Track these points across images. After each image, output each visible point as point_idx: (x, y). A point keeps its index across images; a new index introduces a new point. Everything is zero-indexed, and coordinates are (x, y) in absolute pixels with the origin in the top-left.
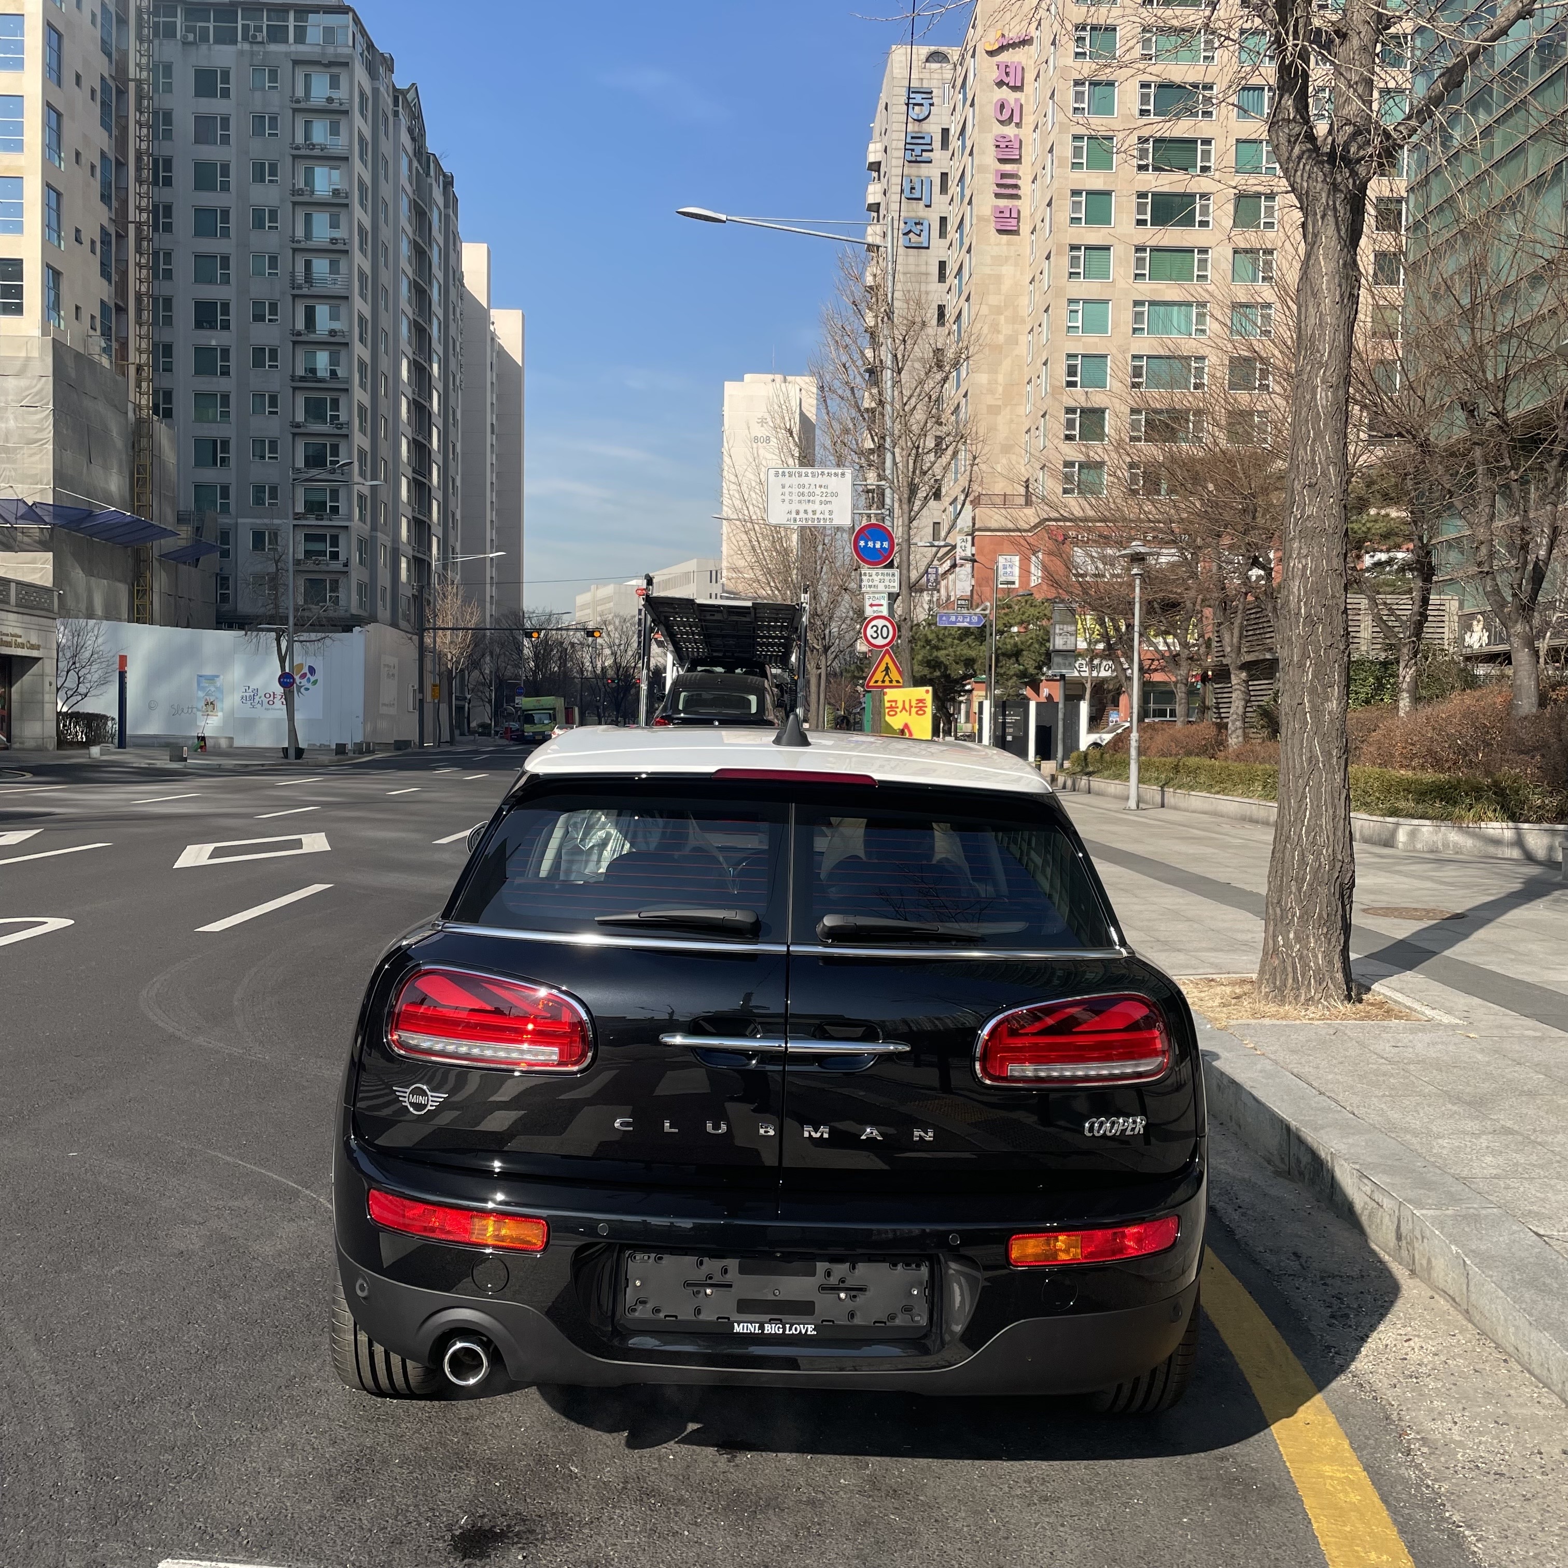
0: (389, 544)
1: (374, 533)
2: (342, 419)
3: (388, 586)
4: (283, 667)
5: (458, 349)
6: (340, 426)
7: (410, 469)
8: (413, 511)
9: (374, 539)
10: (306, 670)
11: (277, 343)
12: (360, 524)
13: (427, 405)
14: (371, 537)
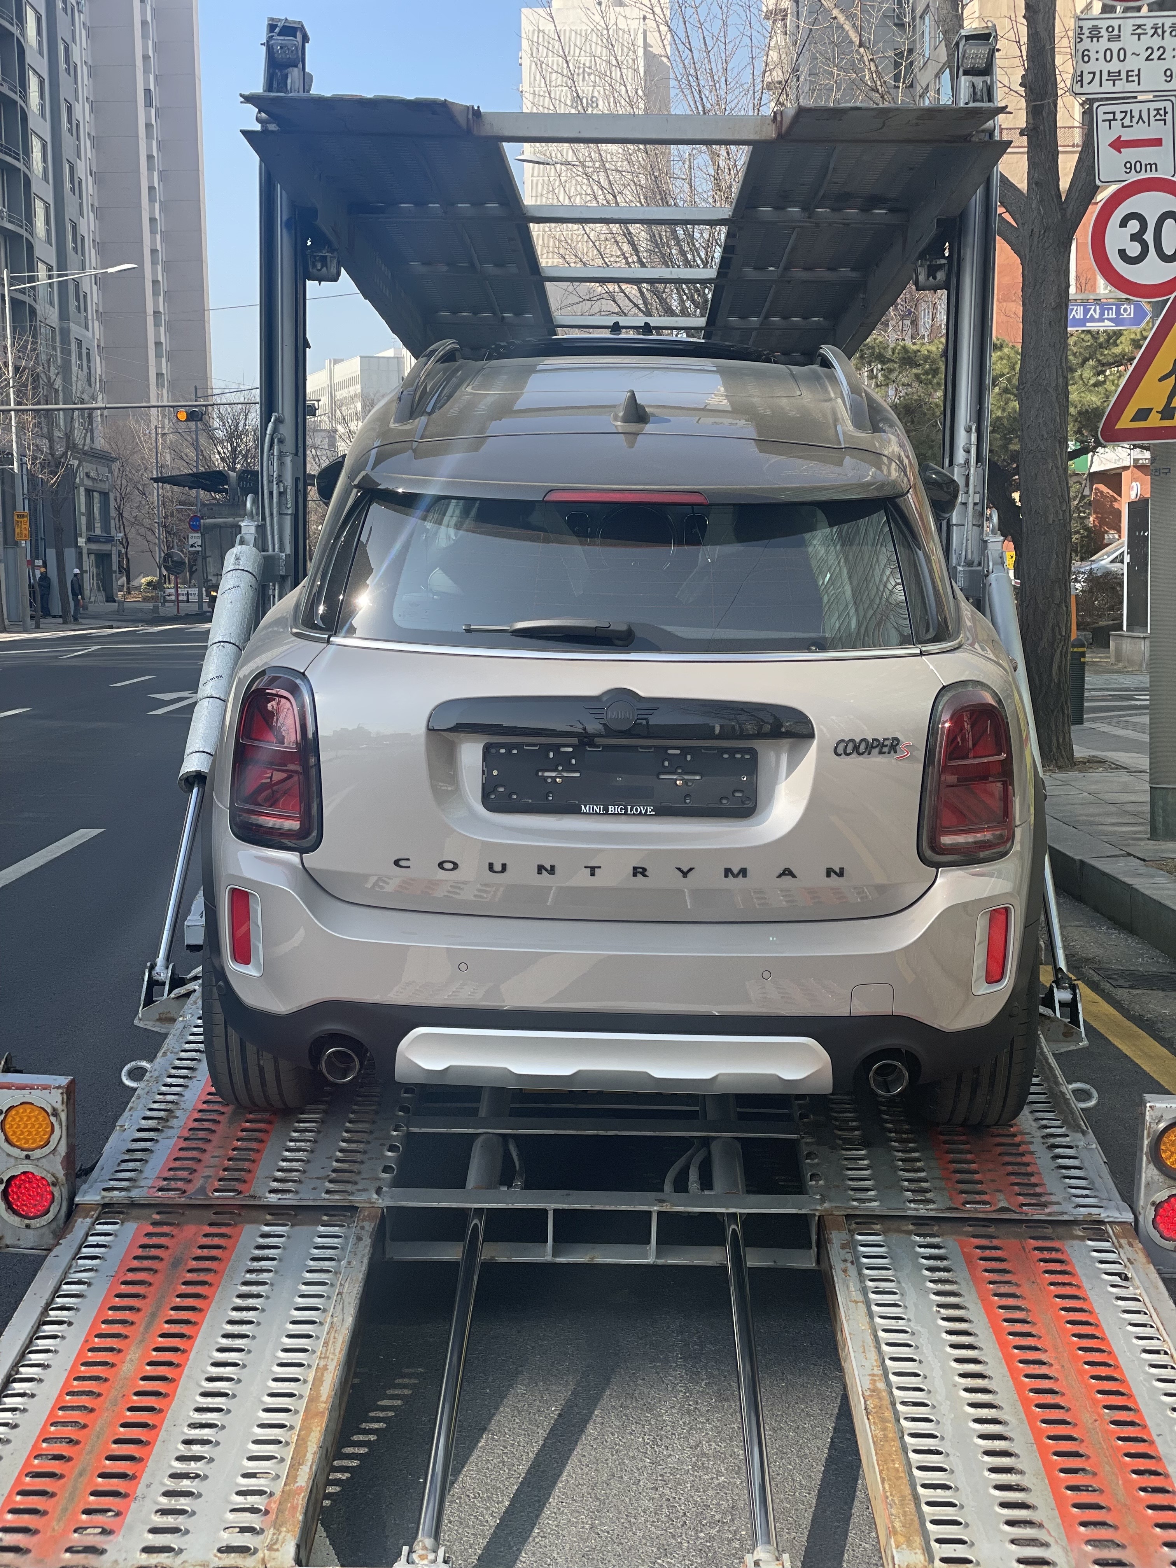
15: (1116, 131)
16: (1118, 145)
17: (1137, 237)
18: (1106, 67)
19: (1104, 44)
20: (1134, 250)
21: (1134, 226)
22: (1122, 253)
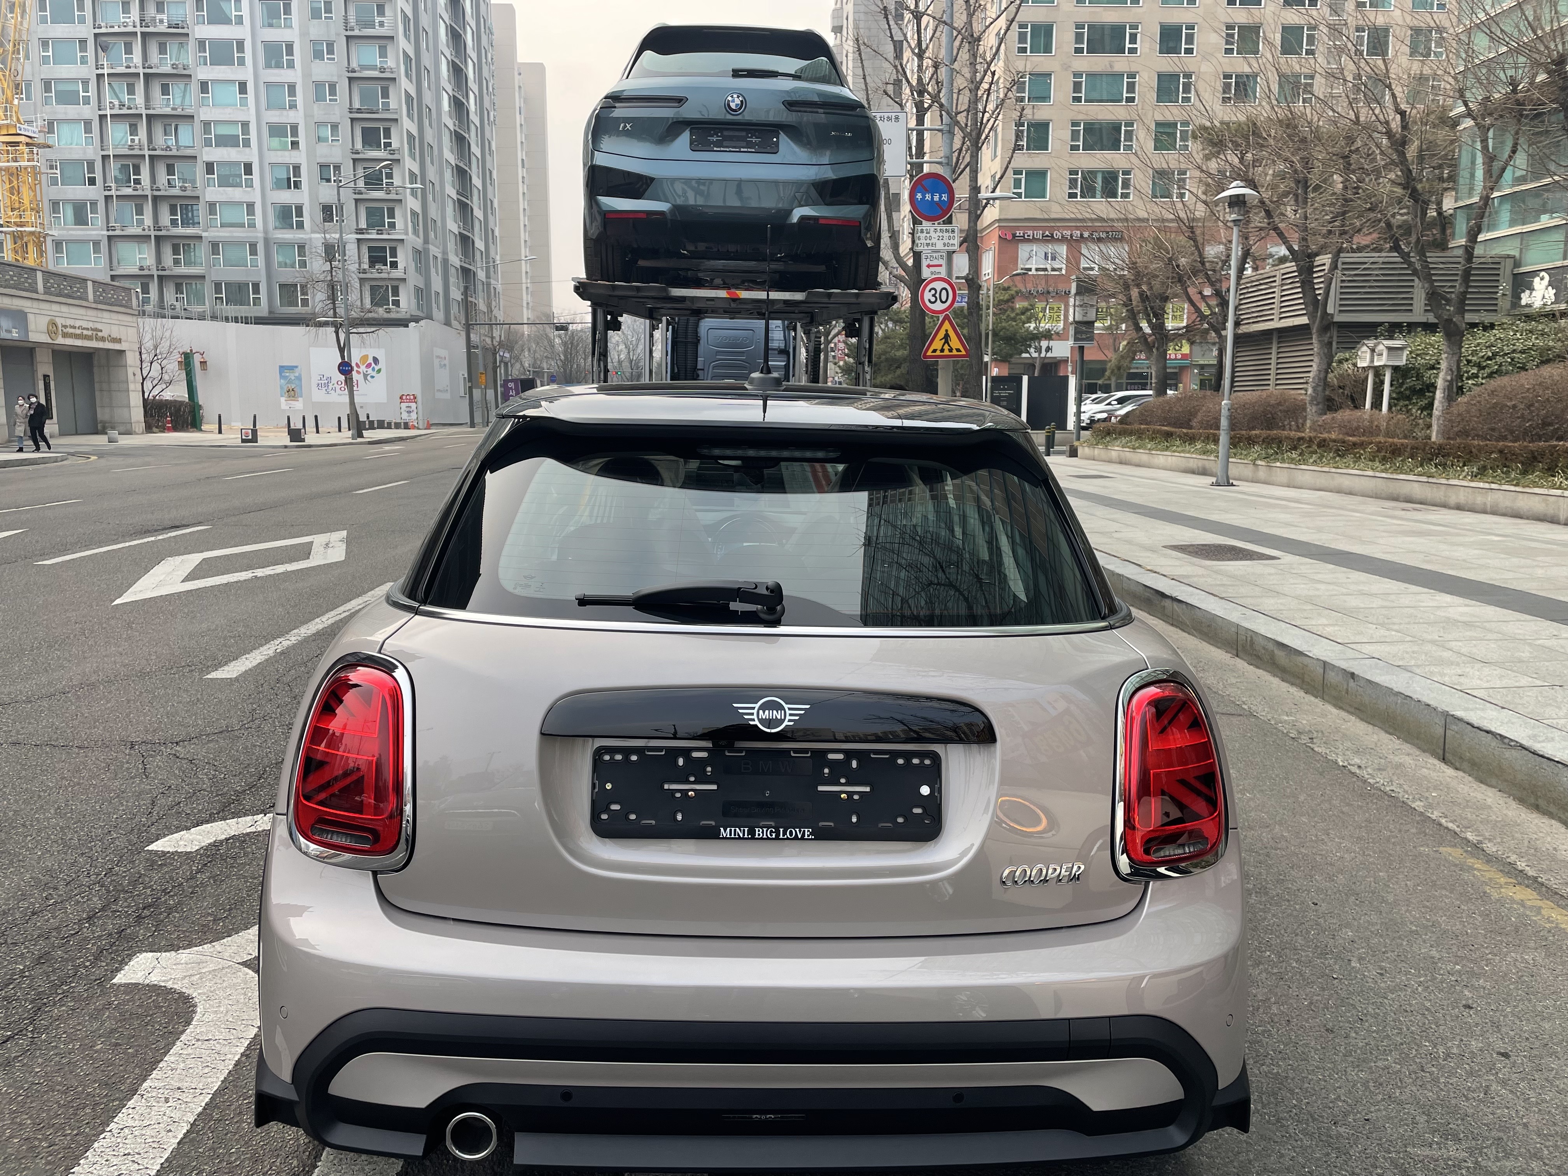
0: (439, 256)
1: (426, 246)
2: (394, 145)
3: (441, 291)
4: (343, 357)
5: (491, 89)
6: (392, 152)
7: (455, 192)
8: (459, 227)
9: (427, 251)
10: (370, 360)
11: (335, 79)
12: (414, 237)
13: (467, 136)
14: (424, 249)
15: (929, 262)
16: (929, 266)
17: (934, 295)
18: (925, 242)
19: (925, 234)
20: (933, 299)
21: (933, 292)
22: (929, 301)
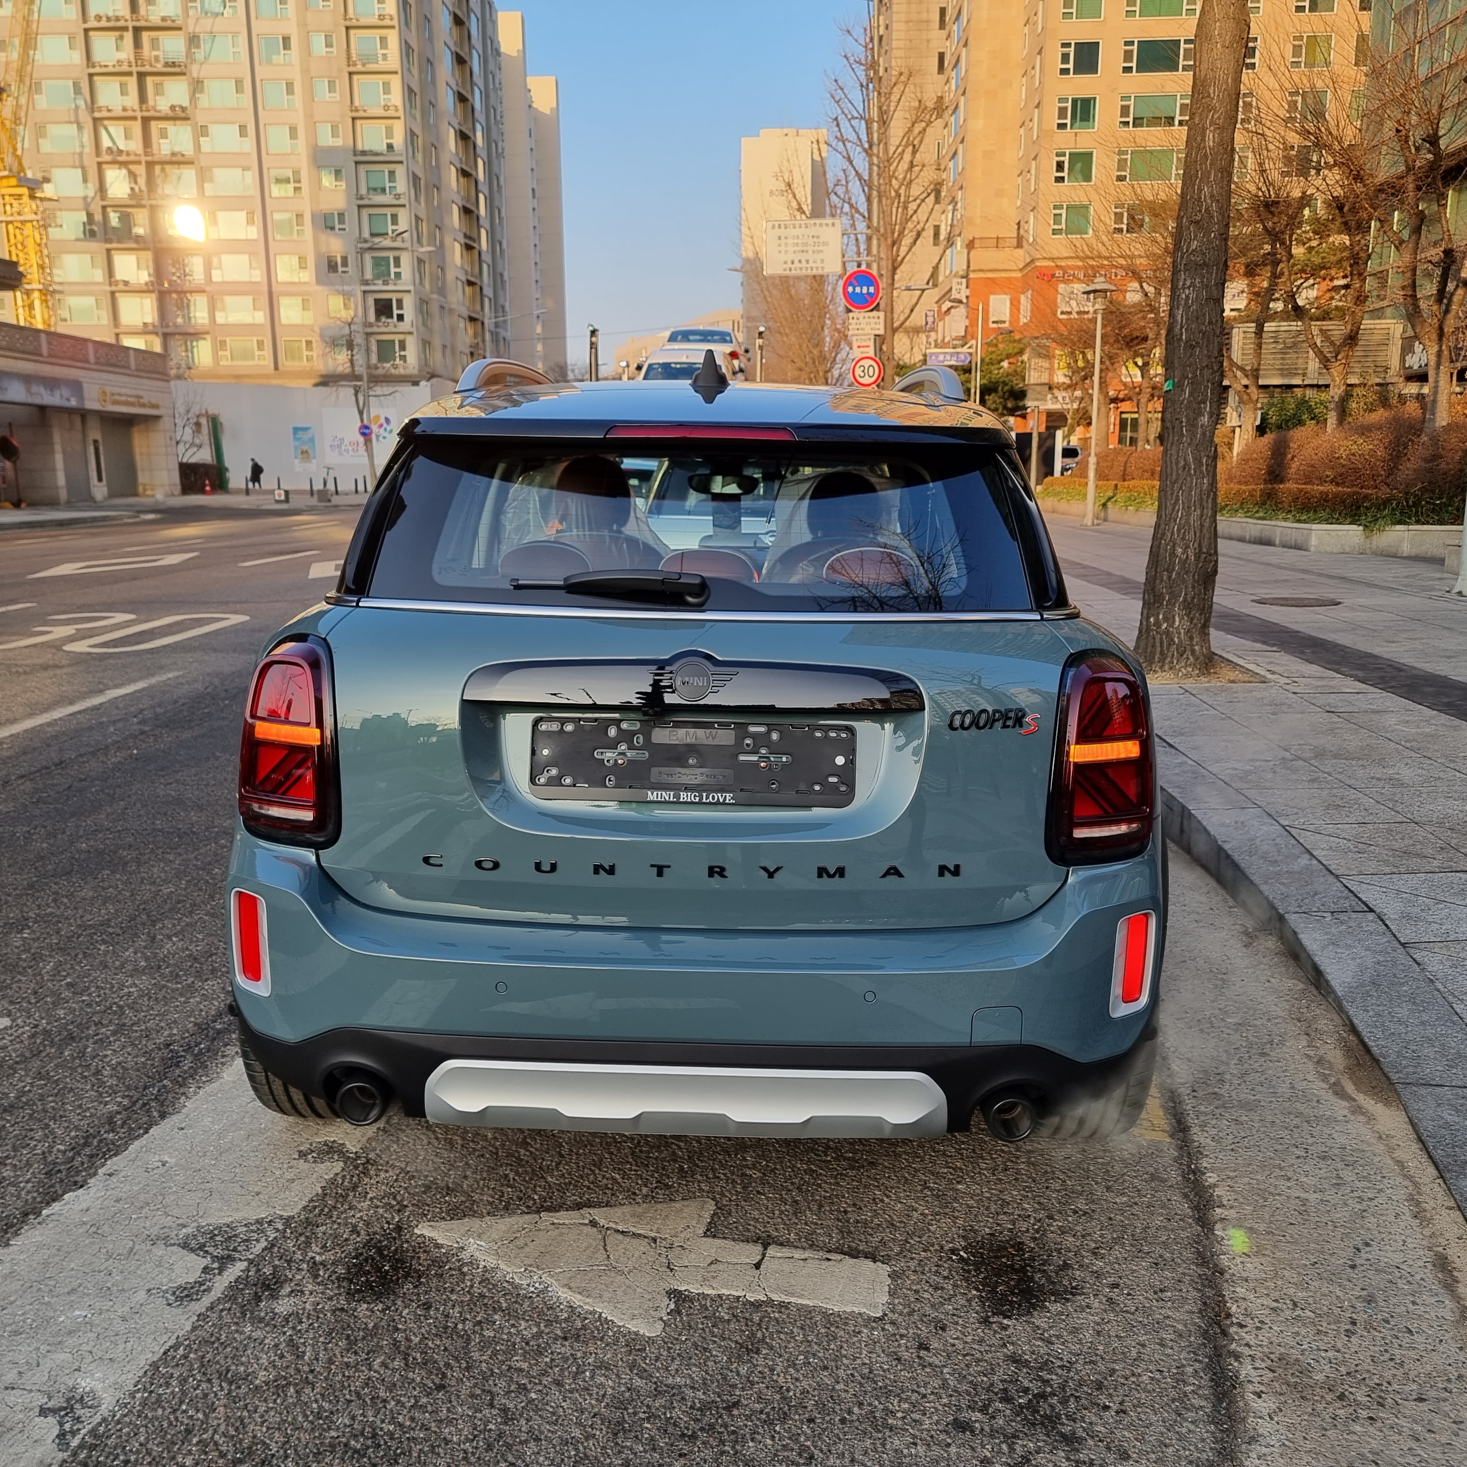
1: (433, 296)
2: (399, 190)
4: (362, 420)
5: (498, 118)
6: (398, 197)
7: (462, 235)
8: (467, 273)
9: (433, 301)
10: (382, 421)
11: (338, 119)
12: (421, 288)
13: (474, 173)
14: (431, 299)
15: (859, 343)
16: (859, 347)
17: (863, 371)
18: (856, 327)
19: (855, 320)
20: (862, 374)
21: (862, 368)
22: (859, 375)
